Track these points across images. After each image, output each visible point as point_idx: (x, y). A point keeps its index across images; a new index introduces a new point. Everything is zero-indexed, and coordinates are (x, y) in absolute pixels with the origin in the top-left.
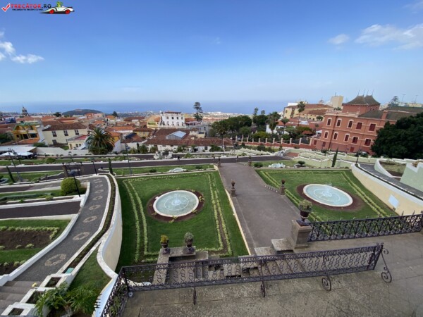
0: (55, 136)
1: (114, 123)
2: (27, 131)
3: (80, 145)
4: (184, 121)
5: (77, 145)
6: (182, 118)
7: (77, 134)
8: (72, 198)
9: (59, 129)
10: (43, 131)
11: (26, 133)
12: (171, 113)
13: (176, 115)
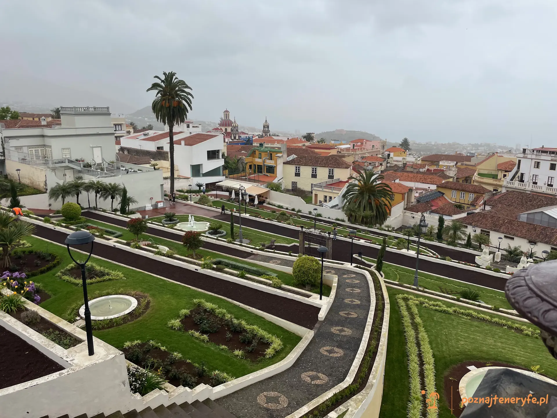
0: (297, 175)
1: (400, 164)
2: (264, 162)
3: (331, 198)
5: (326, 197)
7: (331, 177)
8: (308, 296)
9: (306, 164)
10: (284, 163)
11: (262, 164)
12: (553, 153)
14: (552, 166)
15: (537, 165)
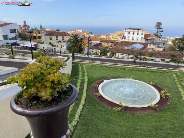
0: (51, 39)
2: (37, 35)
3: (63, 46)
4: (143, 36)
6: (142, 34)
7: (63, 39)
9: (53, 35)
10: (45, 35)
11: (36, 36)
12: (133, 29)
13: (137, 31)
14: (134, 34)
15: (129, 33)
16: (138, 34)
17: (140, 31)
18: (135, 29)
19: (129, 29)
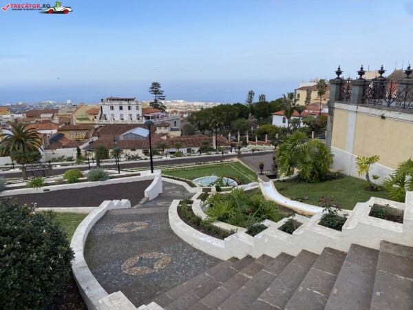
6: (137, 109)
12: (118, 100)
13: (126, 103)
14: (121, 108)
15: (112, 108)
16: (129, 108)
17: (131, 102)
18: (122, 100)
19: (110, 100)
